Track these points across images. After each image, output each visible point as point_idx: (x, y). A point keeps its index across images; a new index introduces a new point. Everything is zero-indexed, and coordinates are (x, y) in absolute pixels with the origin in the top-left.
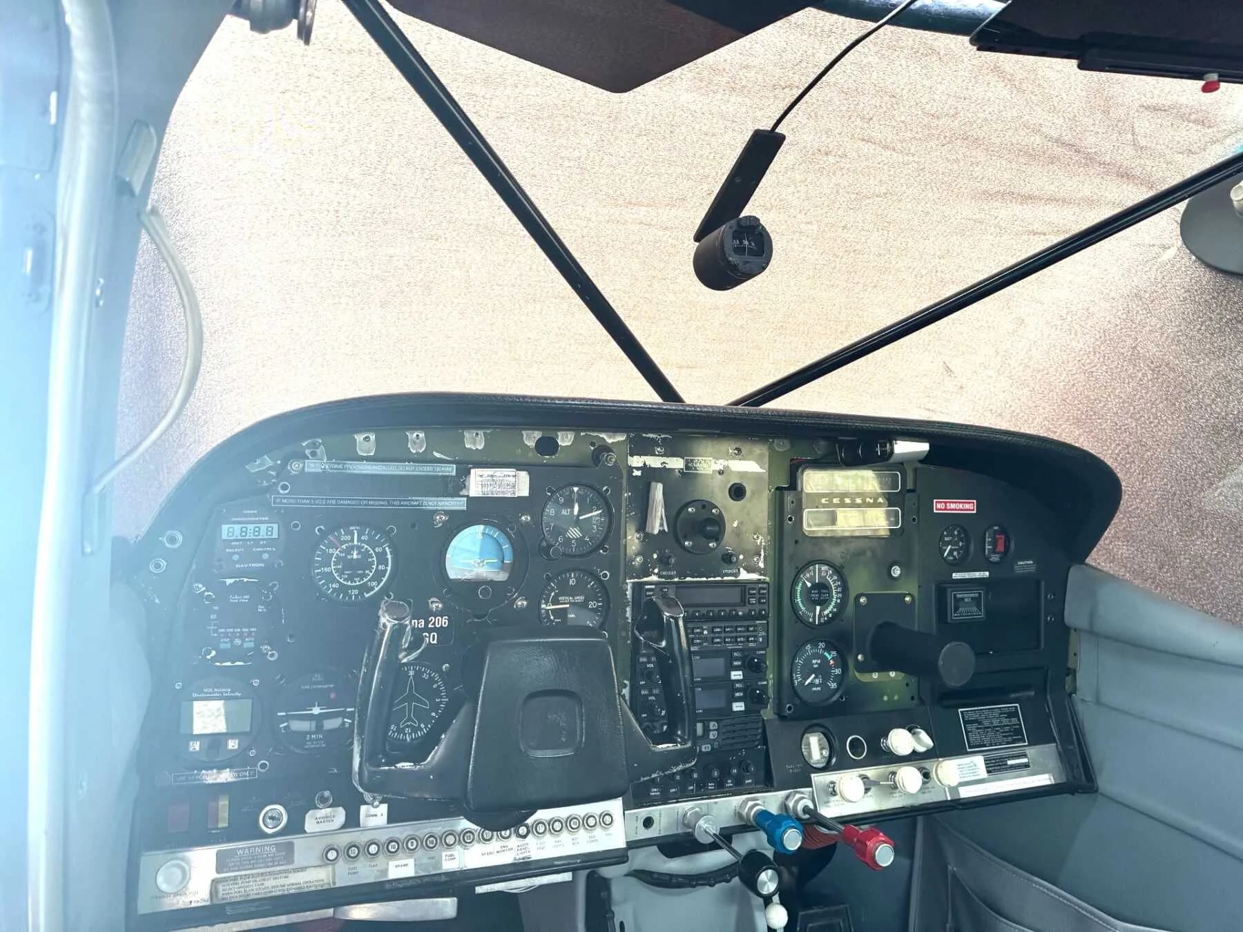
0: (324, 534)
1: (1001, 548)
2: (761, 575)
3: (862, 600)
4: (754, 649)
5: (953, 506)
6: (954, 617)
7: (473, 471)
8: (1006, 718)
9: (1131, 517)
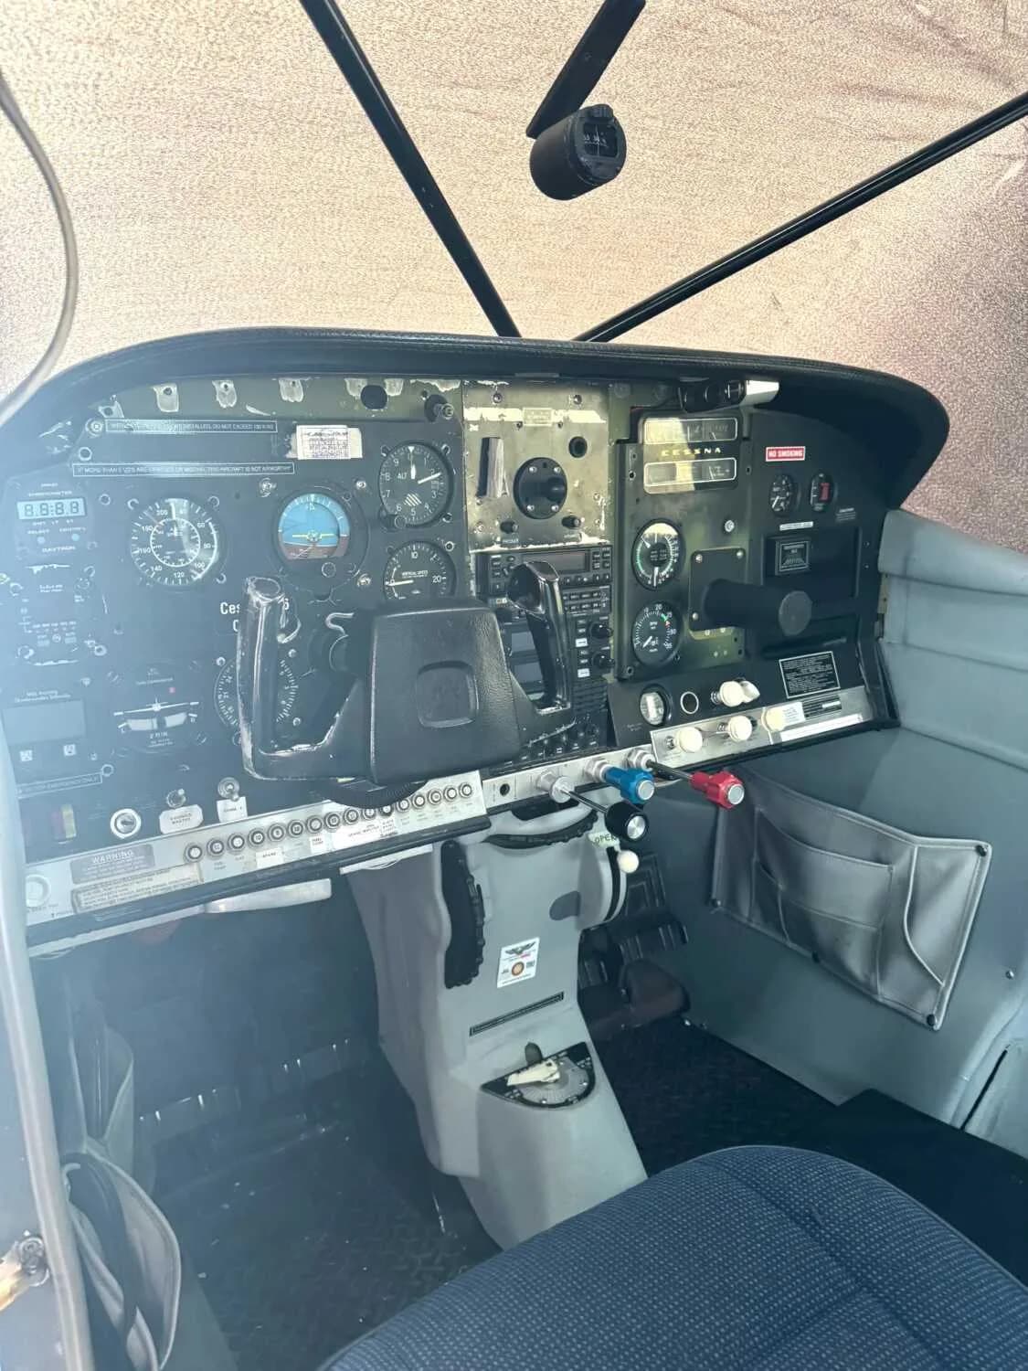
0: (139, 508)
1: (825, 497)
2: (601, 538)
3: (699, 558)
4: (599, 615)
5: (784, 454)
6: (781, 568)
7: (298, 428)
8: (821, 665)
9: (948, 458)
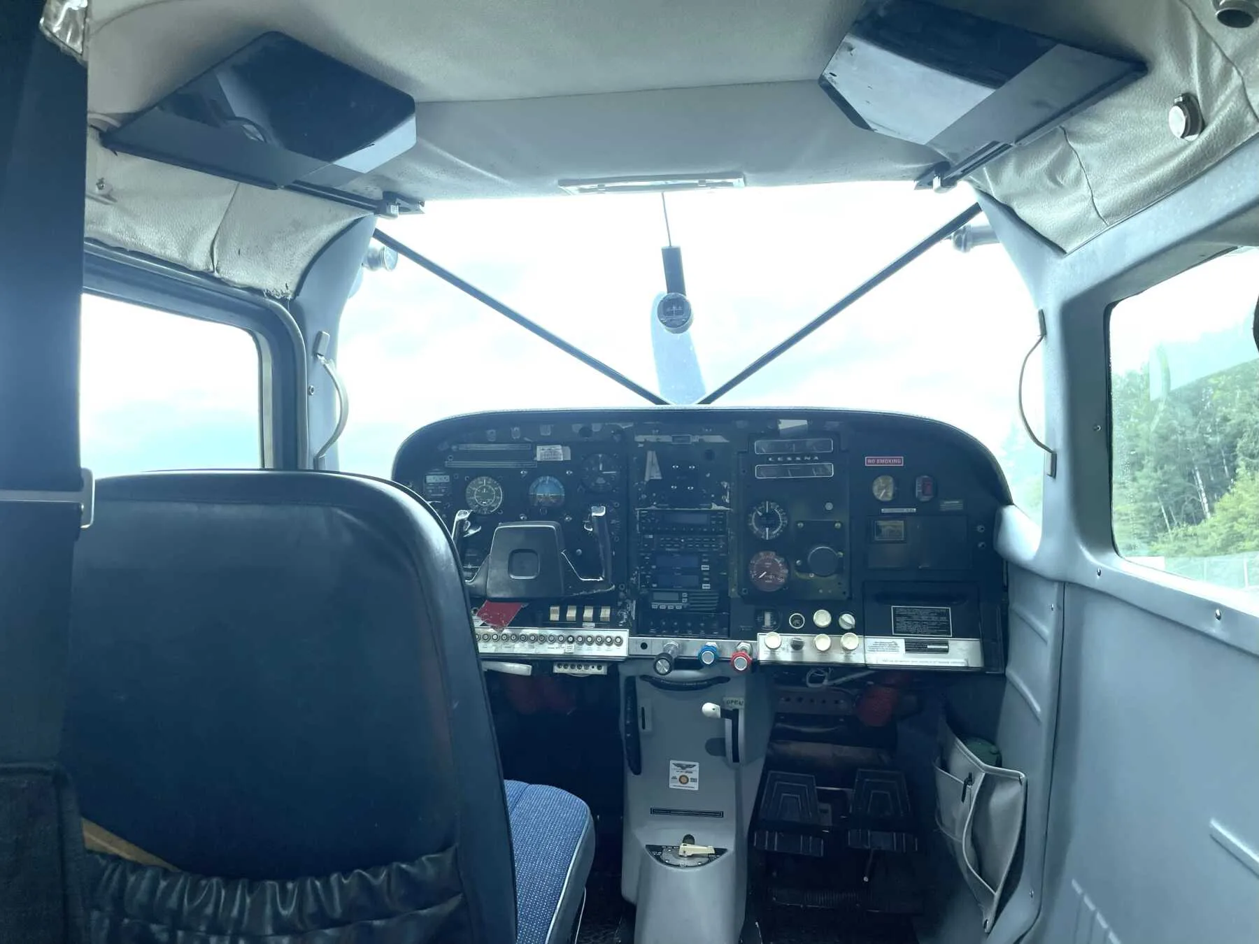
0: (469, 480)
1: (930, 492)
2: (727, 507)
3: (801, 525)
4: (718, 552)
5: (882, 461)
7: (538, 446)
8: (936, 616)
